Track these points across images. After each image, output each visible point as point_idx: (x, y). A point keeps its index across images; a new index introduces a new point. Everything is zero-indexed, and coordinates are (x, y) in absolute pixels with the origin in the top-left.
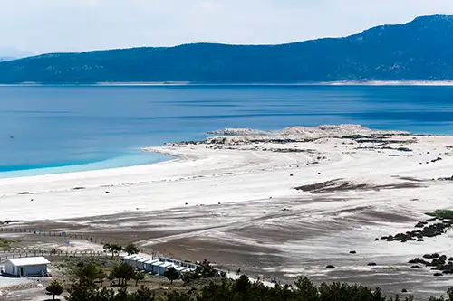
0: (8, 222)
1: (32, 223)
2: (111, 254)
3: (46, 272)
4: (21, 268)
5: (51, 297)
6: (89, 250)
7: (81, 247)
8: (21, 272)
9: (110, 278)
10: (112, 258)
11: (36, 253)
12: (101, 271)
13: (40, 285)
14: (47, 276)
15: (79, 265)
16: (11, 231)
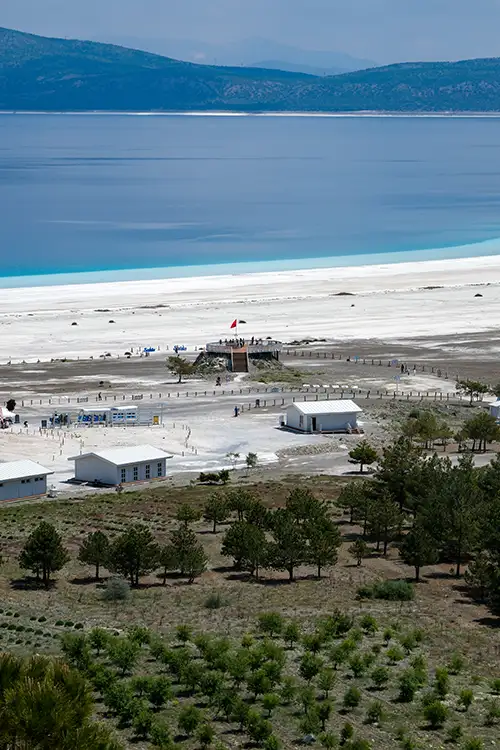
0: (307, 342)
1: (348, 344)
2: (468, 399)
3: (354, 425)
4: (314, 419)
5: (356, 468)
6: (432, 390)
7: (421, 385)
8: (314, 425)
9: (458, 439)
10: (471, 405)
11: (342, 394)
12: (444, 427)
13: (343, 446)
14: (356, 432)
15: (413, 415)
16: (310, 356)
